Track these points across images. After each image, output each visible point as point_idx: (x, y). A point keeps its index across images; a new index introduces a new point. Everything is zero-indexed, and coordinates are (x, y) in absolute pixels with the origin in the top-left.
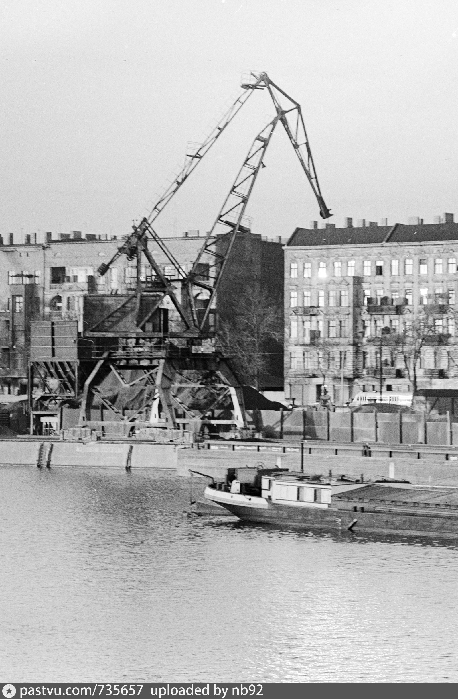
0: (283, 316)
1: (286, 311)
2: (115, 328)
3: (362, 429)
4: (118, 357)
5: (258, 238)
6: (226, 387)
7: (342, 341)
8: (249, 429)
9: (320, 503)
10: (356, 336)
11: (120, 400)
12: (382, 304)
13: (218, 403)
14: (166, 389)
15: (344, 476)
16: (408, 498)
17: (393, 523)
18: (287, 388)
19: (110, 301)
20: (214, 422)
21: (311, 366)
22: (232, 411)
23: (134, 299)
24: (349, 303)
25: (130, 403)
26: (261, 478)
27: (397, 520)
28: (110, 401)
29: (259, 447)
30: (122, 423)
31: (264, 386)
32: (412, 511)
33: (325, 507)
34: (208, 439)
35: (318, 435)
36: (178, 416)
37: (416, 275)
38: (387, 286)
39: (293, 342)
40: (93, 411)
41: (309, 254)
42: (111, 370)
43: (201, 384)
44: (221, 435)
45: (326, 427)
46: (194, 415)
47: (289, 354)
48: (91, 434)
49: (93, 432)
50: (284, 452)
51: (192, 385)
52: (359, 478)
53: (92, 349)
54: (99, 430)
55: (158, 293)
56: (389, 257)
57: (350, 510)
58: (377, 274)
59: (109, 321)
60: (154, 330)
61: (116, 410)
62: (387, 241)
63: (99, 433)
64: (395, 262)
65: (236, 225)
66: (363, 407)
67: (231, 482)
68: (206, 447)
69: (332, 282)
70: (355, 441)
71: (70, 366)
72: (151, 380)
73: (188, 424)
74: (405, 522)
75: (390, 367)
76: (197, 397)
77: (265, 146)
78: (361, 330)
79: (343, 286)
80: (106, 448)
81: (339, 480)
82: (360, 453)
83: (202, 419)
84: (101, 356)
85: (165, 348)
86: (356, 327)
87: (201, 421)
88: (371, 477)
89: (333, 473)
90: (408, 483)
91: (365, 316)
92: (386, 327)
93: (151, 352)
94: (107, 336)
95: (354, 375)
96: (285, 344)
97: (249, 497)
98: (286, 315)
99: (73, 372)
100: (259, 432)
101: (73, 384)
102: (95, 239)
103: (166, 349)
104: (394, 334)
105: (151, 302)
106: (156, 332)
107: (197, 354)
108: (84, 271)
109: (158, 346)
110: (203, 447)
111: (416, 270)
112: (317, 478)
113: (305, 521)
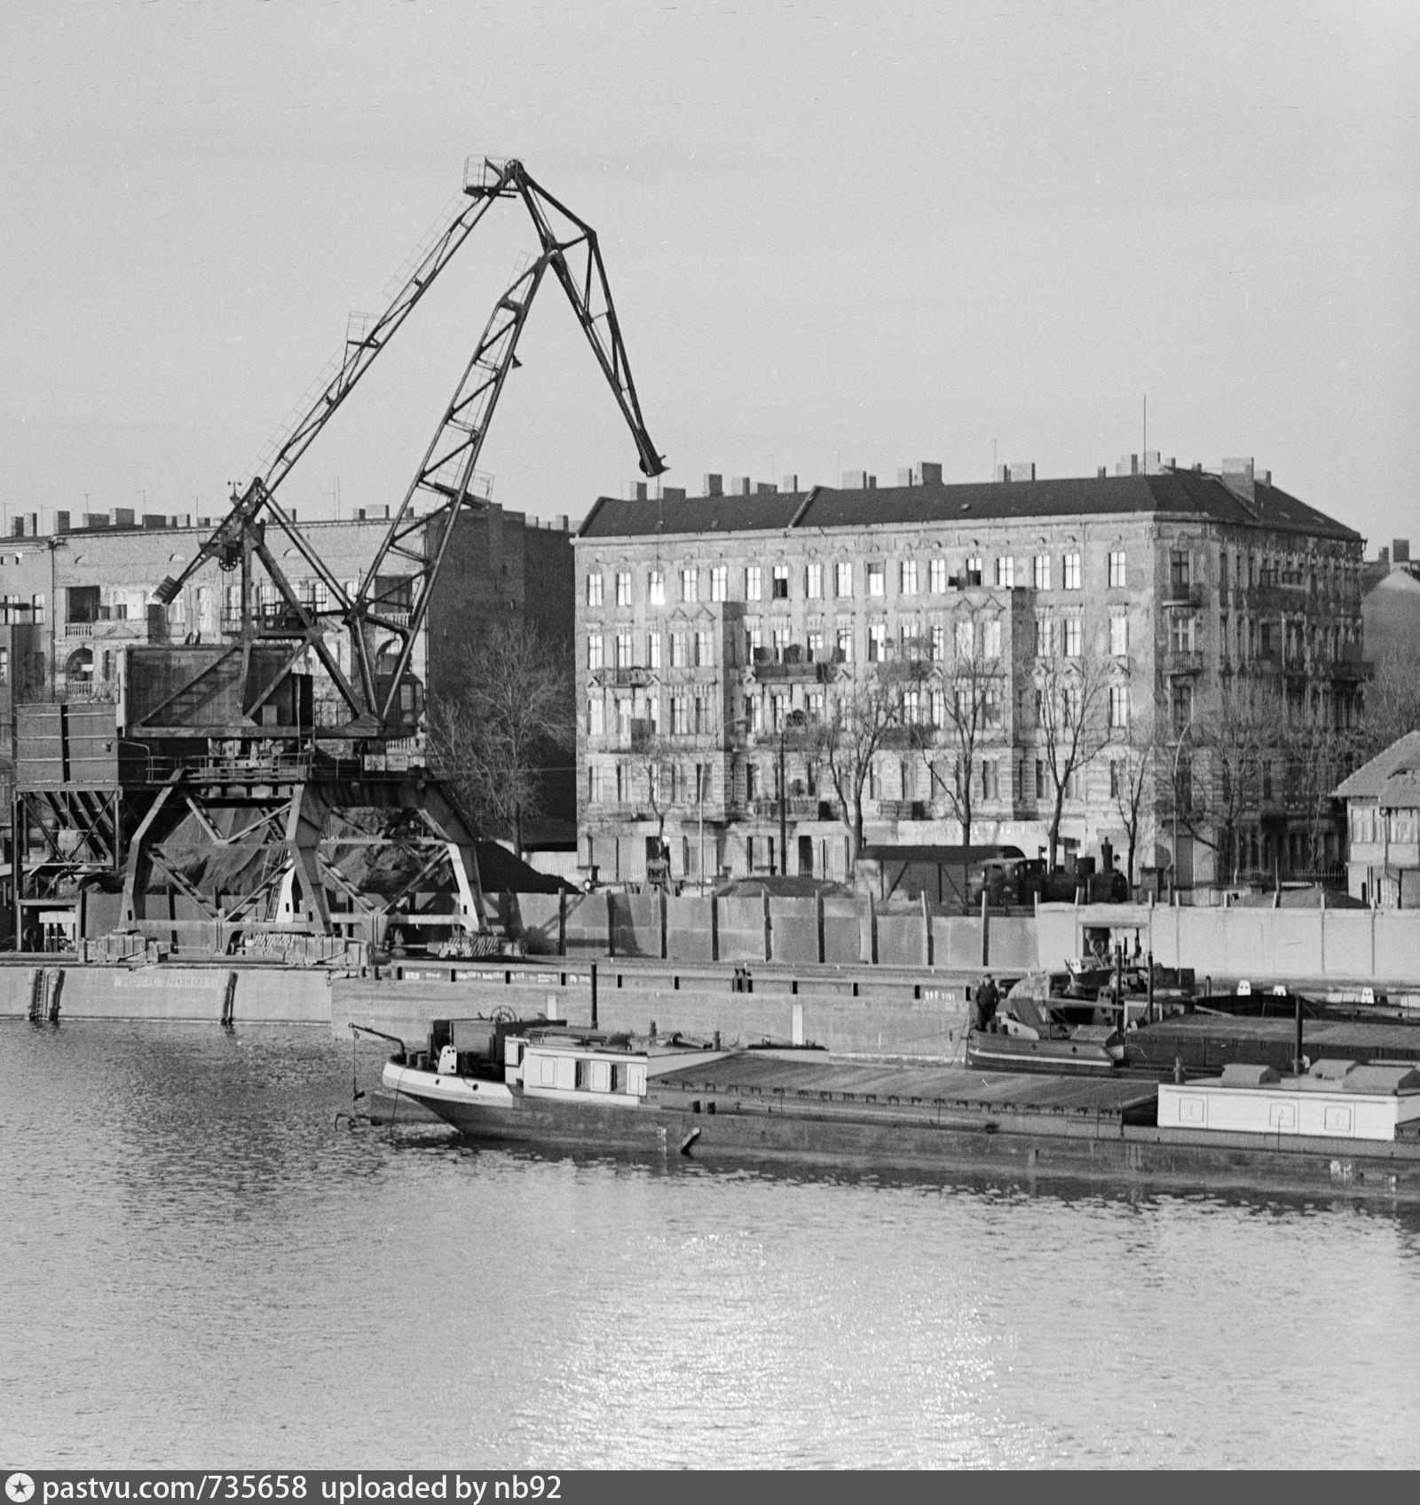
0: (573, 688)
1: (578, 678)
2: (195, 719)
3: (737, 932)
4: (201, 781)
5: (517, 519)
6: (439, 843)
7: (702, 741)
8: (491, 934)
9: (625, 1093)
10: (730, 731)
11: (211, 875)
12: (786, 660)
13: (423, 878)
14: (307, 850)
15: (679, 1035)
16: (809, 1083)
17: (776, 1138)
18: (583, 844)
19: (185, 660)
20: (414, 920)
21: (635, 796)
22: (454, 896)
23: (237, 653)
24: (715, 659)
25: (234, 880)
26: (504, 1041)
27: (785, 1130)
28: (189, 876)
29: (508, 974)
30: (214, 923)
31: (531, 840)
32: (816, 1109)
33: (632, 1102)
34: (401, 958)
35: (639, 946)
36: (336, 908)
37: (860, 596)
38: (797, 623)
39: (594, 745)
40: (149, 898)
41: (629, 554)
42: (189, 810)
43: (386, 837)
44: (430, 947)
45: (659, 930)
46: (370, 904)
47: (587, 770)
48: (147, 949)
49: (151, 943)
50: (563, 983)
51: (368, 840)
52: (711, 1039)
53: (146, 763)
54: (165, 939)
55: (287, 641)
56: (802, 559)
57: (687, 1110)
58: (775, 595)
59: (181, 704)
60: (280, 722)
61: (199, 895)
62: (796, 525)
63: (164, 945)
64: (814, 571)
65: (458, 492)
66: (740, 885)
67: (440, 1049)
68: (394, 974)
69: (678, 614)
70: (721, 960)
71: (103, 802)
72: (277, 829)
73: (359, 924)
74: (801, 1134)
75: (805, 797)
76: (378, 865)
77: (519, 321)
78: (742, 716)
79: (703, 622)
80: (179, 978)
81: (668, 1044)
82: (729, 985)
83: (387, 913)
84: (168, 778)
85: (302, 760)
86: (732, 710)
87: (386, 917)
88: (739, 1036)
89: (659, 1029)
90: (821, 1048)
91: (752, 688)
92: (797, 712)
93: (275, 770)
94: (178, 735)
95: (726, 815)
96: (579, 749)
97: (472, 1082)
98: (579, 688)
99: (111, 814)
100: (512, 940)
101: (110, 840)
102: (164, 526)
103: (308, 763)
104: (813, 726)
105: (274, 661)
106: (285, 725)
107: (375, 773)
108: (140, 596)
109: (290, 757)
110: (388, 974)
111: (860, 586)
112: (622, 1042)
113: (589, 1133)
